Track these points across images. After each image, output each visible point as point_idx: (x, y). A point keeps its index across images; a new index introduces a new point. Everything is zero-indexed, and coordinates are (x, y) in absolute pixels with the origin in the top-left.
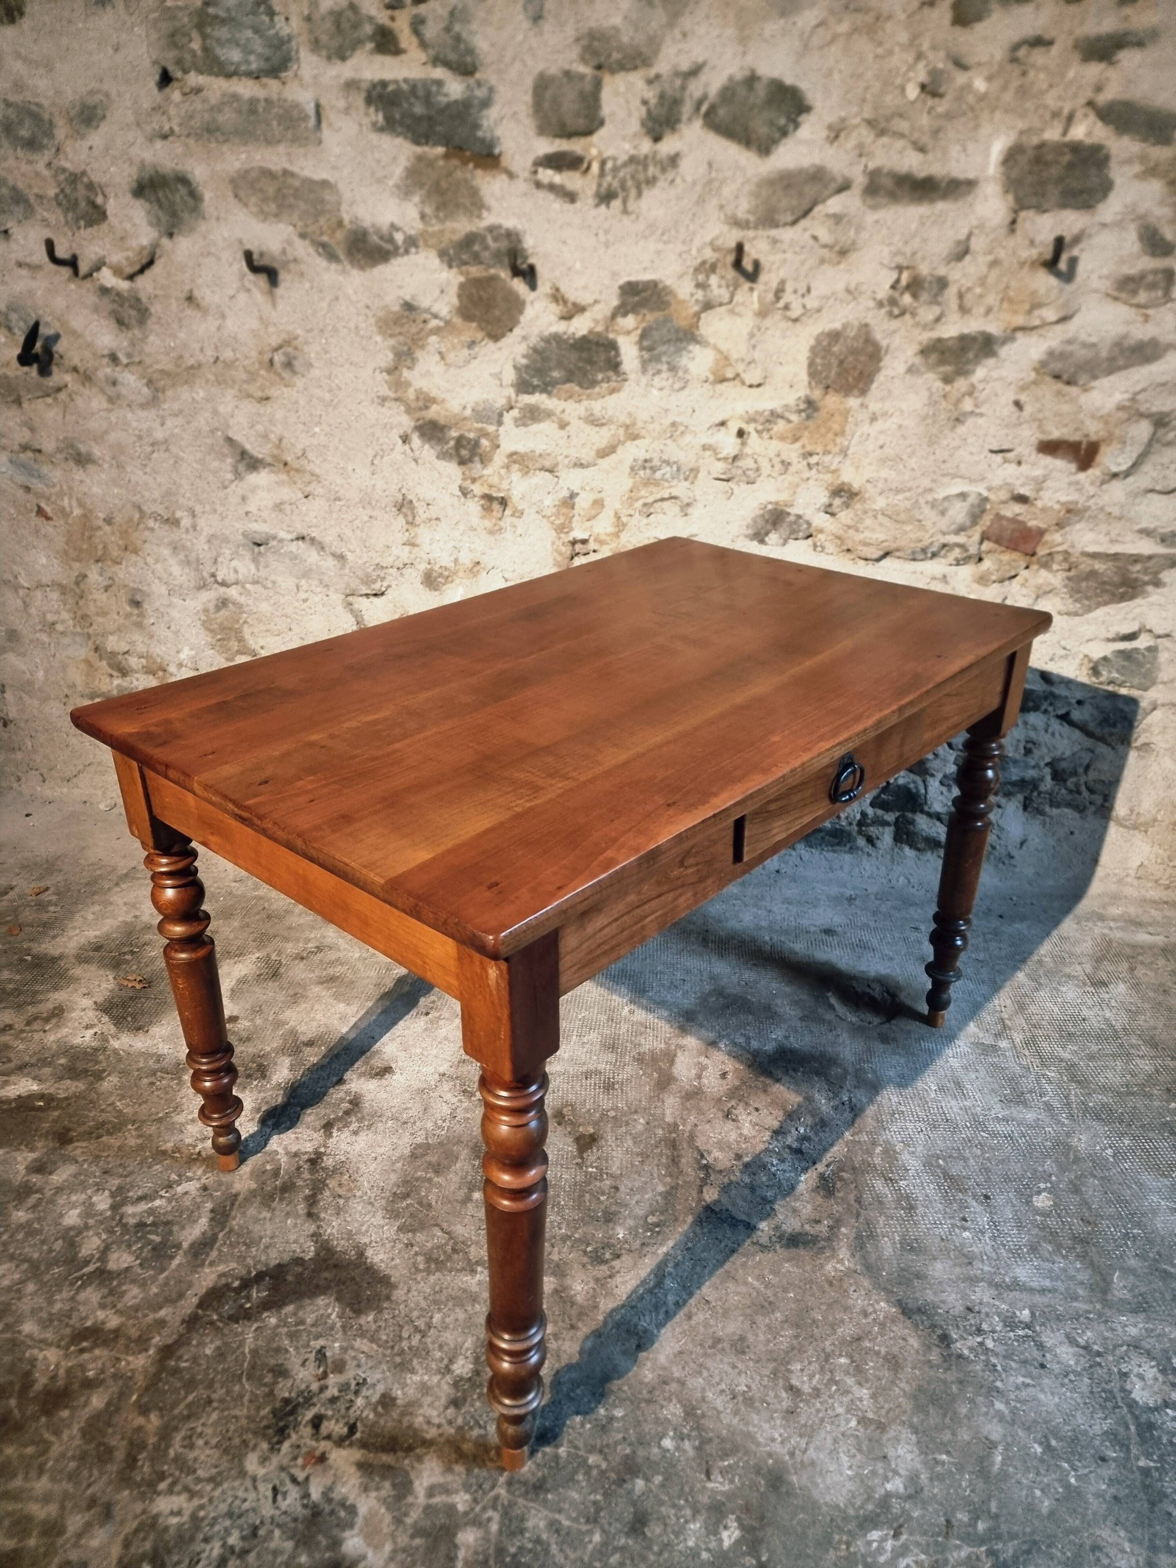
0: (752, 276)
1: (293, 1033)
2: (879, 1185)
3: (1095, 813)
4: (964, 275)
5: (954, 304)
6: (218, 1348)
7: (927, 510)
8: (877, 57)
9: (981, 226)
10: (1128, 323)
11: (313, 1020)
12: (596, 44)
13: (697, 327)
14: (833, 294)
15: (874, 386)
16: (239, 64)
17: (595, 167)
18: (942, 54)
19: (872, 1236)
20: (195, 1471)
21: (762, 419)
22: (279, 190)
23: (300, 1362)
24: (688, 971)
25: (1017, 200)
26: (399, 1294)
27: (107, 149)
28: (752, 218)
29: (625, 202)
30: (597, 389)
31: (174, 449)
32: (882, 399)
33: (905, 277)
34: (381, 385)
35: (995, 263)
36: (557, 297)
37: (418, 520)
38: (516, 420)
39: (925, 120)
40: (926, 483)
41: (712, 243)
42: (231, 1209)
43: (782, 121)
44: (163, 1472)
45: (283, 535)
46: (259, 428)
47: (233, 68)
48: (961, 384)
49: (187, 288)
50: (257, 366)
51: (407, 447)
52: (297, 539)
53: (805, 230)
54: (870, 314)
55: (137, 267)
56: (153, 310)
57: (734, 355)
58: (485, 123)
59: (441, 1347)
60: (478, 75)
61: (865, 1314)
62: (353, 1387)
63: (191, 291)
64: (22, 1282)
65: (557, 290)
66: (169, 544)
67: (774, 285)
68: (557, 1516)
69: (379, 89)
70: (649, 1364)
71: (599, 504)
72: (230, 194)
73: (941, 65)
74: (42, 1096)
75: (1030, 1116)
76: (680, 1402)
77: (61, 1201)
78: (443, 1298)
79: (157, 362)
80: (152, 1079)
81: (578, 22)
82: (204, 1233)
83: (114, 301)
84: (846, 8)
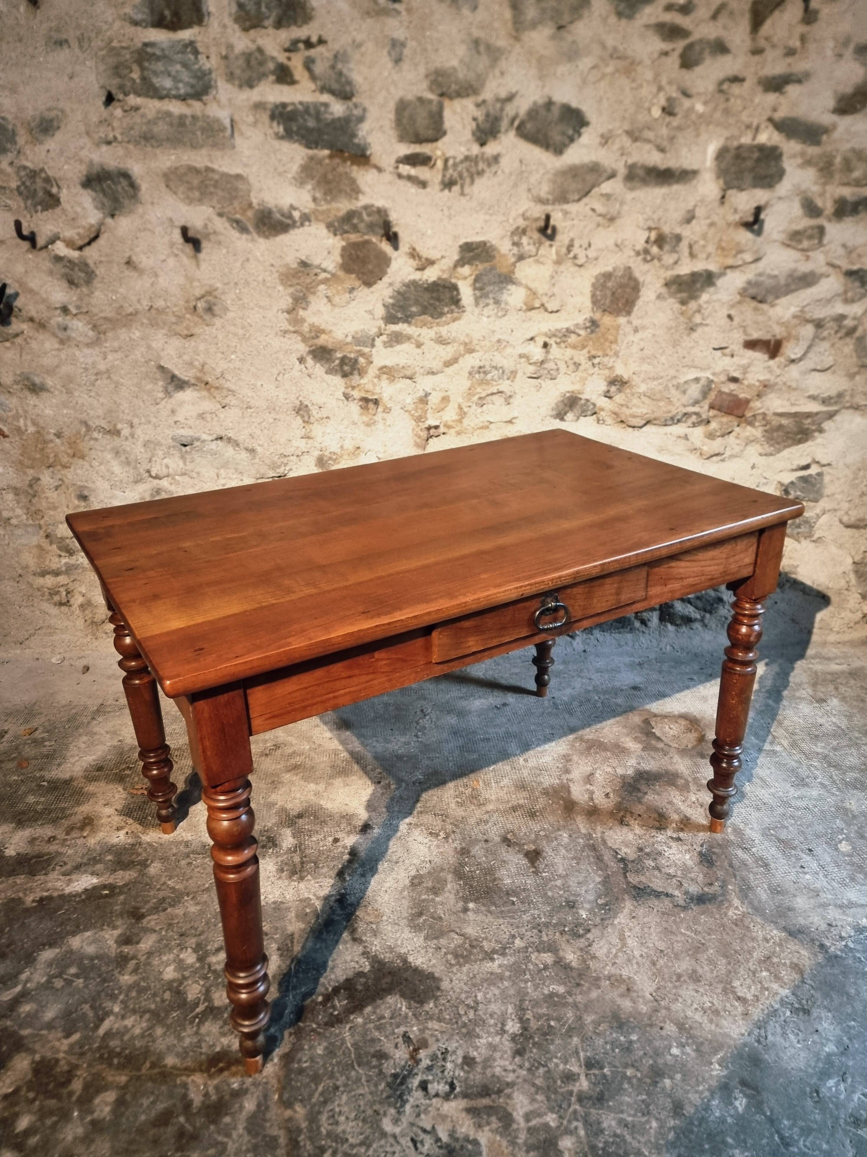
0: (551, 237)
1: (283, 810)
2: (740, 853)
3: (790, 588)
4: (693, 233)
5: (686, 251)
6: (326, 1048)
7: (673, 391)
8: (632, 89)
9: (702, 201)
10: (796, 261)
11: (295, 798)
12: (440, 79)
13: (514, 273)
14: (607, 247)
15: (636, 308)
16: (170, 89)
17: (440, 164)
18: (674, 87)
19: (750, 888)
20: (347, 1140)
21: (560, 335)
22: (202, 182)
23: (393, 1045)
24: (552, 728)
25: (726, 183)
26: (445, 985)
27: (62, 152)
28: (550, 197)
29: (462, 187)
30: (444, 319)
31: (115, 377)
32: (641, 317)
33: (653, 235)
34: (283, 322)
35: (712, 224)
36: (414, 254)
37: (312, 420)
38: (385, 343)
39: (664, 131)
40: (672, 372)
41: (523, 215)
42: (292, 946)
43: (570, 132)
44: (323, 1146)
45: (204, 437)
46: (186, 357)
47: (165, 92)
48: (693, 305)
49: (127, 255)
50: (184, 311)
51: (303, 366)
52: (216, 439)
53: (586, 205)
54: (631, 260)
55: (87, 240)
56: (98, 273)
57: (540, 291)
58: (360, 134)
59: (491, 1016)
60: (354, 100)
61: (767, 941)
62: (440, 1056)
63: (130, 257)
64: (151, 1028)
65: (414, 249)
66: (112, 449)
67: (567, 242)
68: (621, 1116)
69: (280, 109)
70: (641, 1000)
71: (446, 400)
72: (163, 186)
73: (674, 95)
74: (105, 887)
75: (815, 793)
76: (672, 1021)
77: (156, 962)
78: (478, 981)
79: (102, 311)
80: (188, 860)
81: (427, 63)
82: (279, 967)
83: (65, 266)
84: (611, 56)
